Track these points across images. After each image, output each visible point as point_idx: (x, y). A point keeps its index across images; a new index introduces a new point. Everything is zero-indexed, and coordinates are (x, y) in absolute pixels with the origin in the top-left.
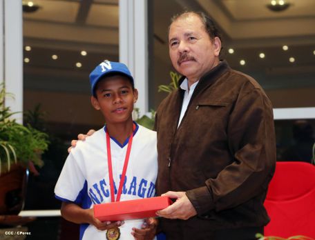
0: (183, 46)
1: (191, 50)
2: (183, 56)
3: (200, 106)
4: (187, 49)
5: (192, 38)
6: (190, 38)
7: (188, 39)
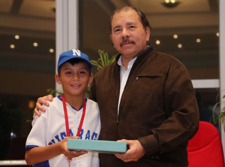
0: (125, 32)
1: (131, 35)
2: (125, 40)
3: (139, 77)
4: (128, 34)
5: (132, 27)
6: (130, 26)
7: (129, 28)
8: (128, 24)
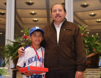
0: (58, 12)
1: (60, 14)
2: (58, 15)
6: (60, 10)
8: (59, 9)
